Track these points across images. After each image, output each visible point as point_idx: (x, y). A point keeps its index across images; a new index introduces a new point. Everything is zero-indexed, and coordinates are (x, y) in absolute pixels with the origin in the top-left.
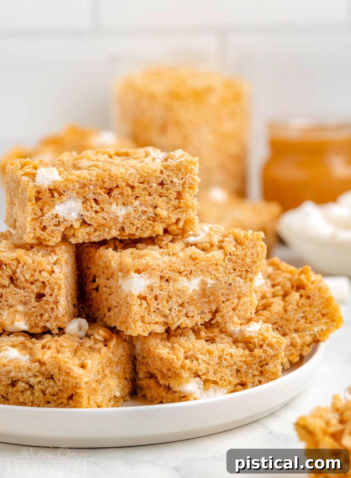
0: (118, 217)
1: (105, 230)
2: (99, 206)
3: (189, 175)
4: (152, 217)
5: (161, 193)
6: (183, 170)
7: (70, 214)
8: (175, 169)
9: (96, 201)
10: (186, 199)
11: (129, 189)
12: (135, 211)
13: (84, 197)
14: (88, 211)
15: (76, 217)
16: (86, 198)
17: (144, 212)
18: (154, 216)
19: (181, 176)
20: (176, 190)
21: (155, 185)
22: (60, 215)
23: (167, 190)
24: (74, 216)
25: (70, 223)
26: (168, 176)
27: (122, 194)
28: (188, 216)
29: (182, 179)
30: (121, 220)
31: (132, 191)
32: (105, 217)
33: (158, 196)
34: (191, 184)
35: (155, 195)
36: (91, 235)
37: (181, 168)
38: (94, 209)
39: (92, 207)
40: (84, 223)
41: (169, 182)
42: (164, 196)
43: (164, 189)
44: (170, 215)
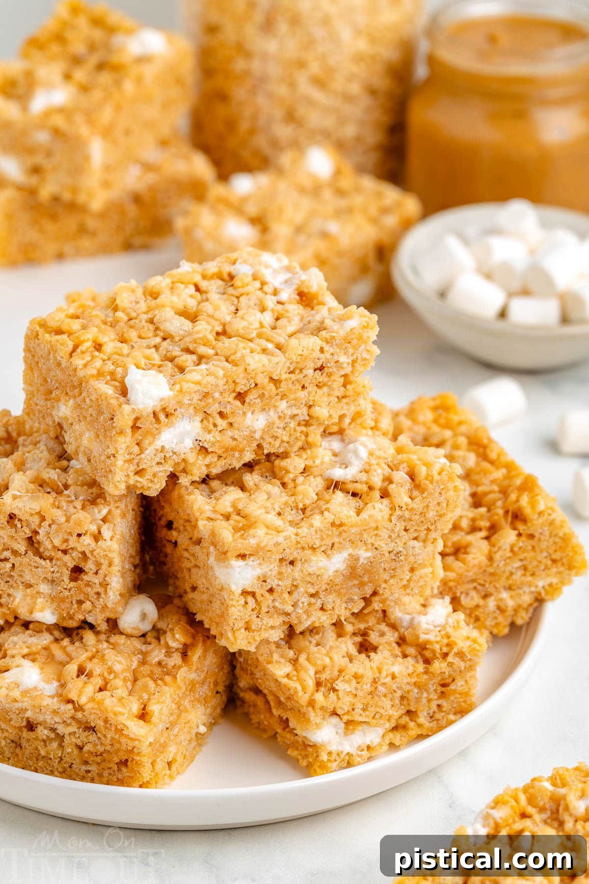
0: (254, 432)
1: (233, 456)
2: (226, 421)
3: (363, 347)
4: (304, 420)
5: (320, 383)
6: (355, 341)
7: (181, 442)
8: (343, 342)
9: (221, 414)
10: (356, 382)
11: (272, 386)
12: (280, 417)
13: (205, 412)
14: (210, 432)
15: (192, 446)
16: (207, 414)
17: (293, 417)
18: (307, 418)
19: (351, 351)
20: (343, 373)
21: (310, 372)
22: (167, 447)
23: (329, 375)
24: (189, 443)
25: (183, 456)
26: (332, 354)
27: (262, 396)
28: (358, 409)
29: (352, 355)
30: (257, 436)
31: (277, 388)
32: (236, 437)
33: (316, 387)
34: (365, 359)
35: (309, 389)
36: (211, 466)
37: (352, 339)
38: (220, 428)
39: (215, 425)
40: (204, 450)
41: (333, 364)
42: (325, 385)
43: (325, 375)
44: (331, 412)
